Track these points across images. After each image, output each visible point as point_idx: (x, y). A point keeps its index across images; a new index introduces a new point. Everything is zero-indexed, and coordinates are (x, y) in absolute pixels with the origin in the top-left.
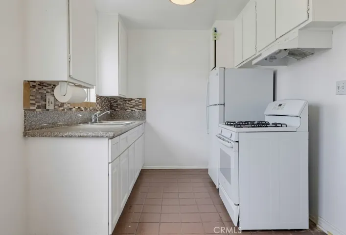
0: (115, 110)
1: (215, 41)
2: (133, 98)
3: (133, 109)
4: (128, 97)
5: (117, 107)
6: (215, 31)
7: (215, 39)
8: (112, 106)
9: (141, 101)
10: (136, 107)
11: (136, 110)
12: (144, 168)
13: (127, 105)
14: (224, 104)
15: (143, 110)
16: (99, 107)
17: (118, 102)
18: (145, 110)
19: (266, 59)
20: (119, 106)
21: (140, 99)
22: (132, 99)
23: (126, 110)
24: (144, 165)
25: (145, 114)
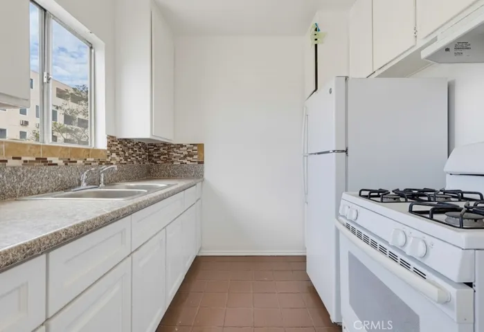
0: (156, 163)
1: (316, 45)
2: (184, 143)
3: (184, 161)
4: (175, 142)
5: (159, 157)
6: (316, 30)
7: (316, 42)
8: (152, 156)
9: (195, 148)
10: (188, 158)
11: (188, 163)
12: (200, 254)
13: (175, 155)
14: (346, 151)
15: (199, 163)
16: (118, 159)
17: (161, 149)
18: (202, 163)
19: (447, 50)
20: (162, 157)
21: (194, 145)
22: (182, 146)
23: (172, 162)
24: (200, 249)
25: (203, 168)
